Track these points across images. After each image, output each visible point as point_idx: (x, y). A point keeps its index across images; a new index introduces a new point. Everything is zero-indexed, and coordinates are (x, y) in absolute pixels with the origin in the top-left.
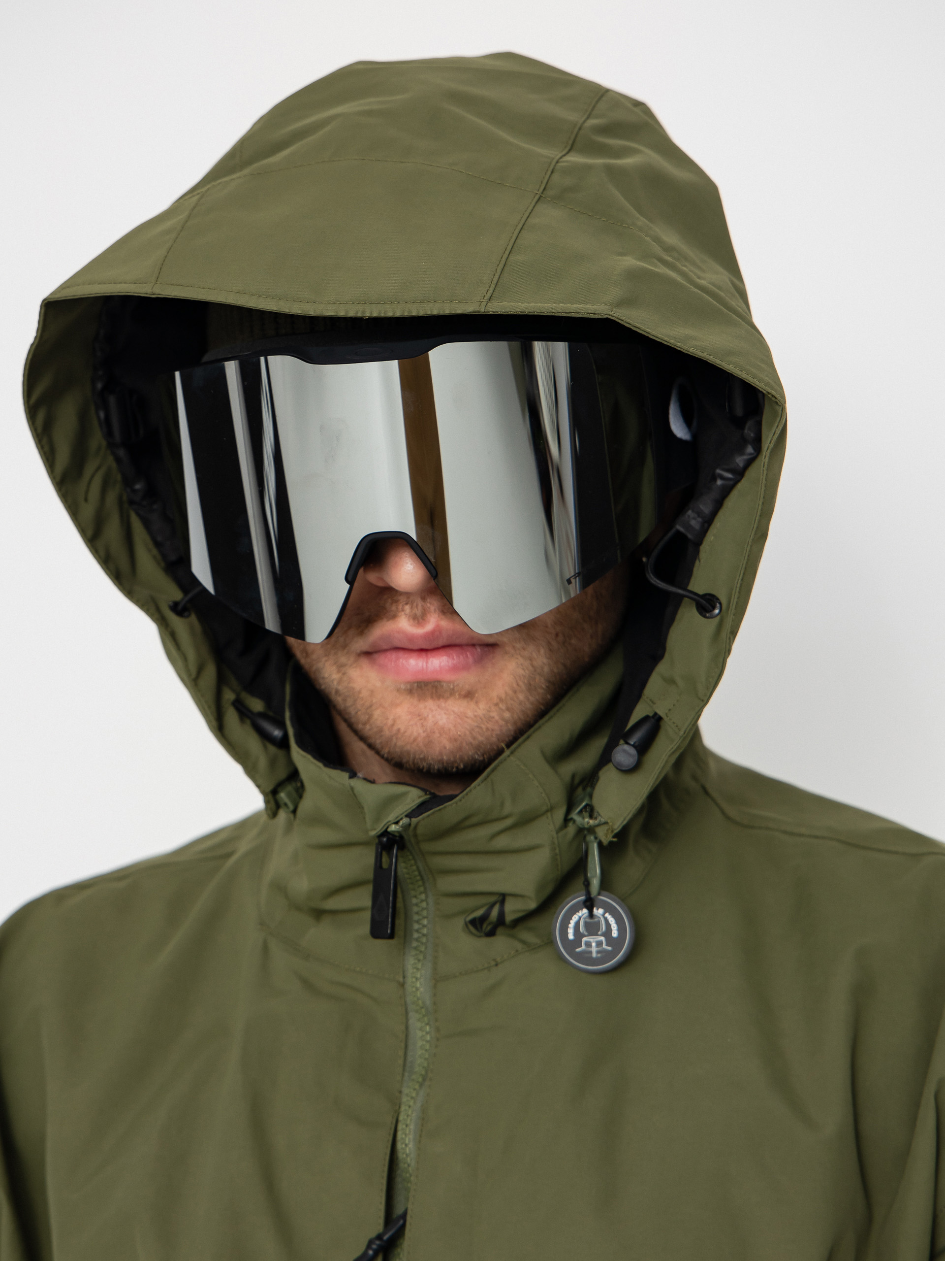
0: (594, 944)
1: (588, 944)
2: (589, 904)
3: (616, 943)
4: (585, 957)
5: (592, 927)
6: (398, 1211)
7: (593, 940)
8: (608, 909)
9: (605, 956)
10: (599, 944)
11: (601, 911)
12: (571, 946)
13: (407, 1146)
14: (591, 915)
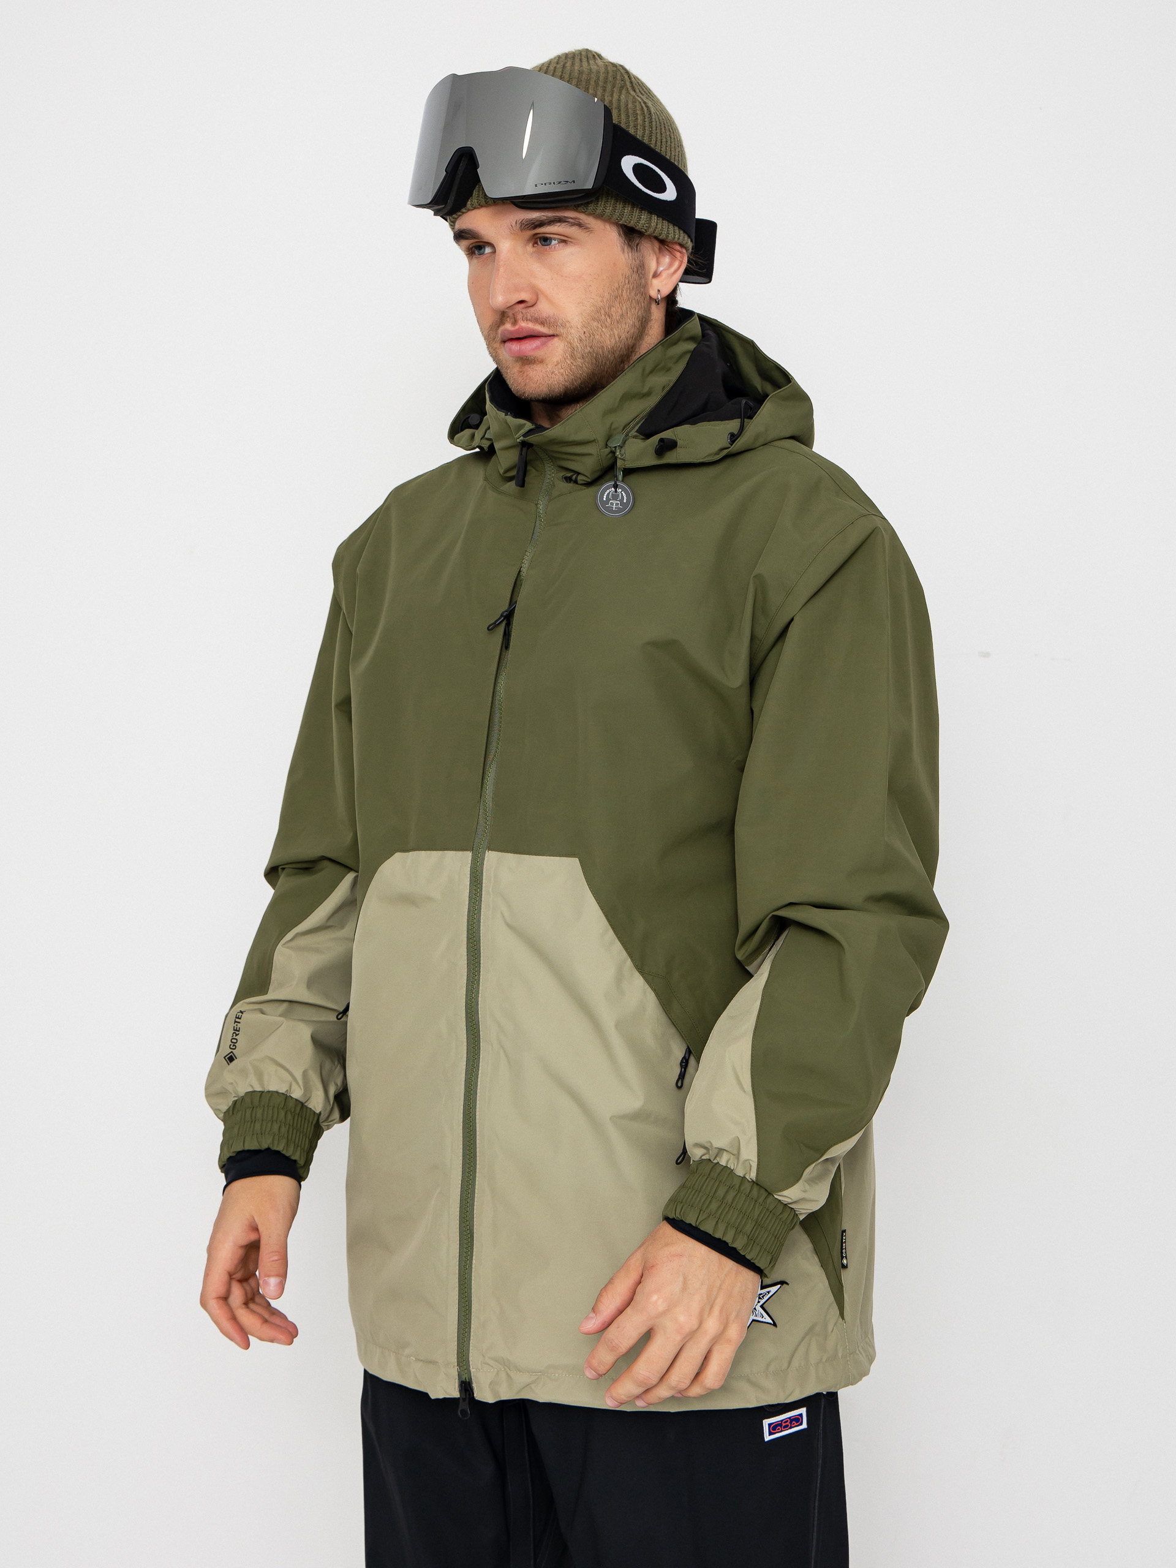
0: (615, 504)
1: (612, 504)
2: (616, 486)
3: (624, 505)
4: (610, 509)
5: (615, 497)
6: (514, 600)
7: (614, 502)
8: (623, 489)
9: (619, 510)
10: (617, 504)
11: (620, 490)
12: (604, 503)
13: (524, 570)
14: (616, 491)
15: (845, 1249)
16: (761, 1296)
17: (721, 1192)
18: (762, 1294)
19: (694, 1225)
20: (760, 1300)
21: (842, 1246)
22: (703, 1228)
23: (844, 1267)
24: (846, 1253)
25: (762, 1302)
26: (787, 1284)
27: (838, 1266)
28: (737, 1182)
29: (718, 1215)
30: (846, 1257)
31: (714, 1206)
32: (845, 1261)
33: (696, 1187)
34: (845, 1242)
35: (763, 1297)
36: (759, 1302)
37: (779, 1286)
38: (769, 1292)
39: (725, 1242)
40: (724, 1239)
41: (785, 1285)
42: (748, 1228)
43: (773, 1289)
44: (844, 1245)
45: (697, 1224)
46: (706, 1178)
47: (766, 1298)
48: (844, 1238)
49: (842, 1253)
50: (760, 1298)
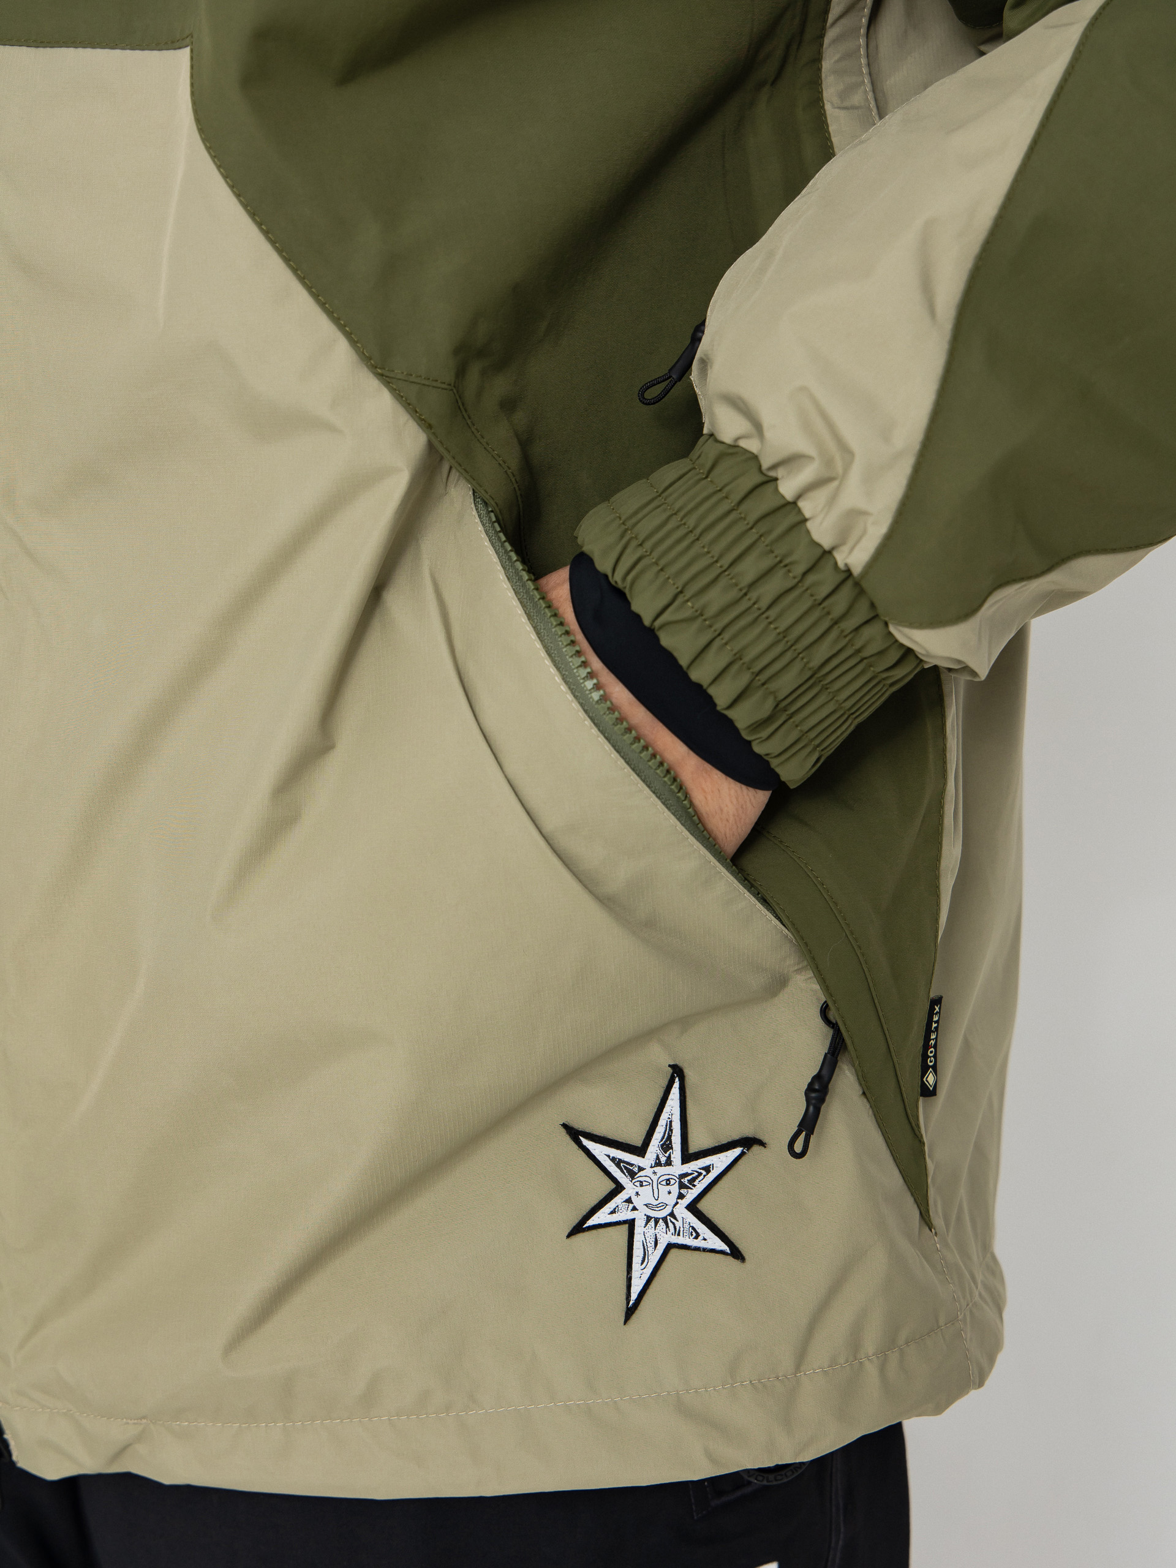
15: (935, 1046)
16: (685, 1181)
17: (749, 569)
18: (686, 1175)
19: (647, 622)
20: (683, 1191)
21: (927, 1038)
22: (666, 640)
23: (928, 1093)
24: (935, 1056)
25: (691, 1195)
26: (762, 1143)
27: (910, 1086)
28: (801, 559)
29: (719, 626)
30: (934, 1068)
31: (716, 598)
32: (930, 1079)
33: (691, 521)
34: (936, 1028)
35: (692, 1181)
36: (681, 1196)
37: (737, 1151)
38: (707, 1169)
39: (710, 697)
40: (712, 691)
41: (756, 1149)
42: (786, 683)
43: (720, 1161)
44: (933, 1036)
45: (657, 624)
46: (725, 506)
47: (700, 1186)
48: (936, 1018)
49: (925, 1057)
50: (682, 1186)
